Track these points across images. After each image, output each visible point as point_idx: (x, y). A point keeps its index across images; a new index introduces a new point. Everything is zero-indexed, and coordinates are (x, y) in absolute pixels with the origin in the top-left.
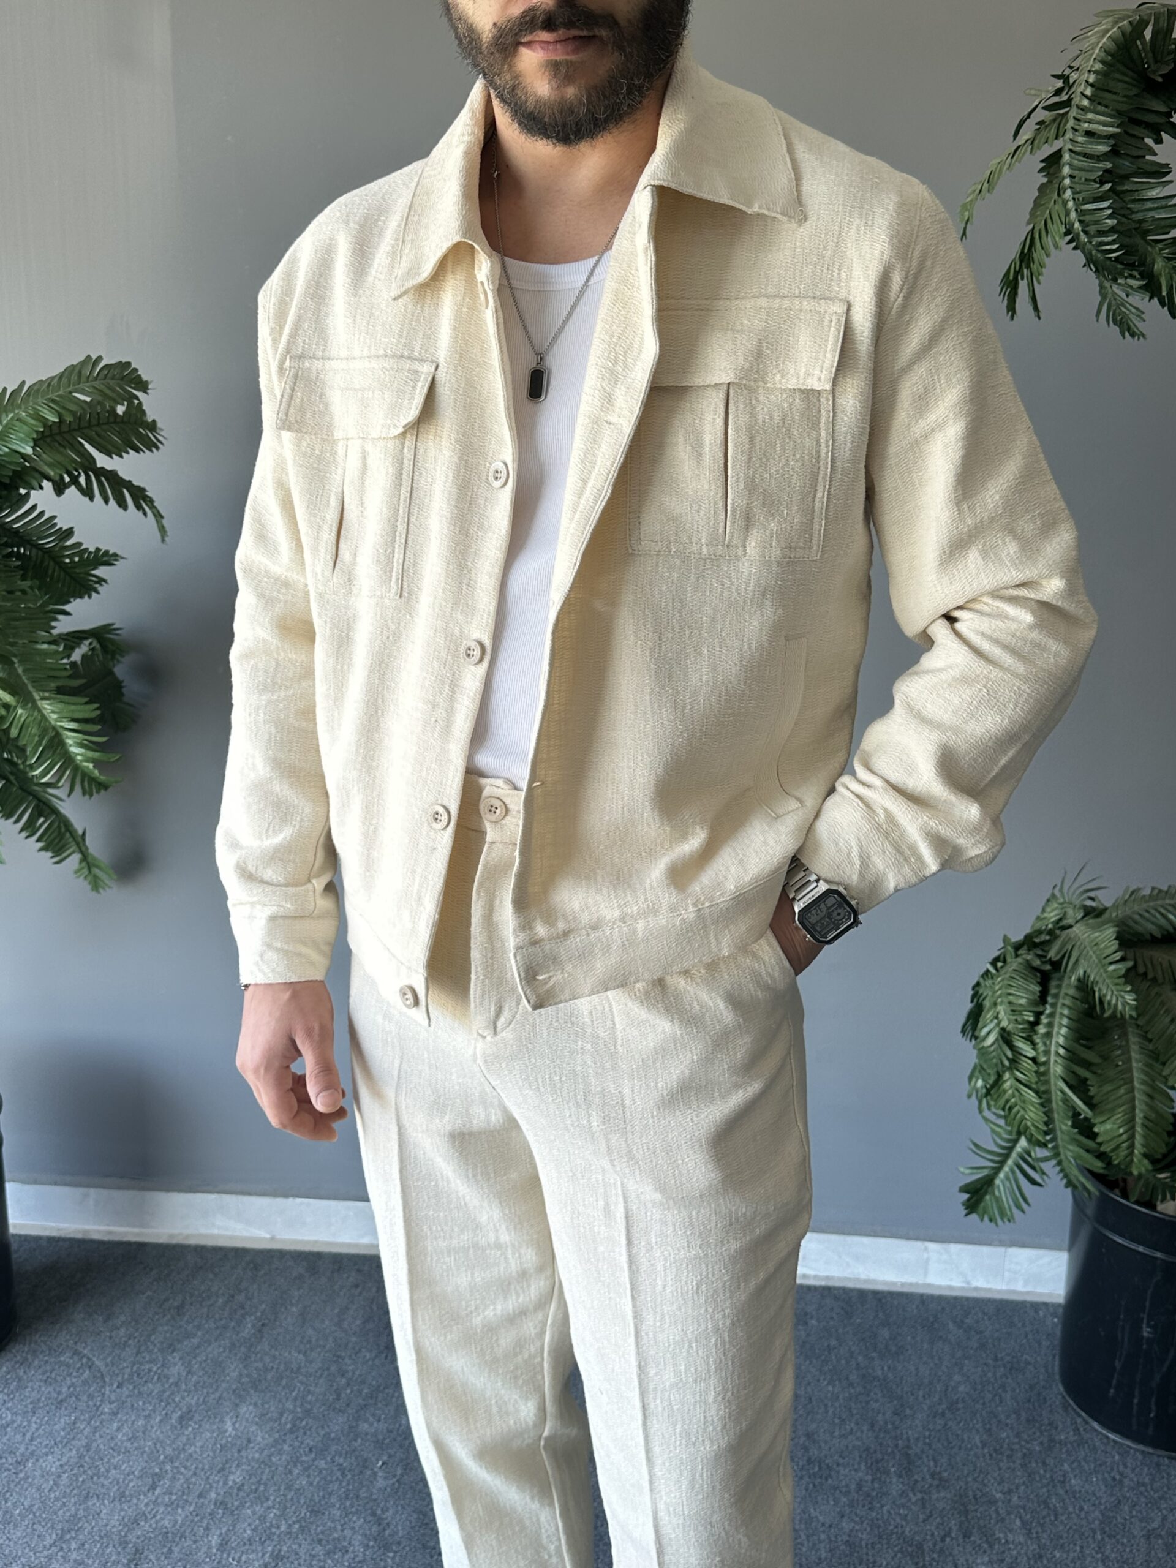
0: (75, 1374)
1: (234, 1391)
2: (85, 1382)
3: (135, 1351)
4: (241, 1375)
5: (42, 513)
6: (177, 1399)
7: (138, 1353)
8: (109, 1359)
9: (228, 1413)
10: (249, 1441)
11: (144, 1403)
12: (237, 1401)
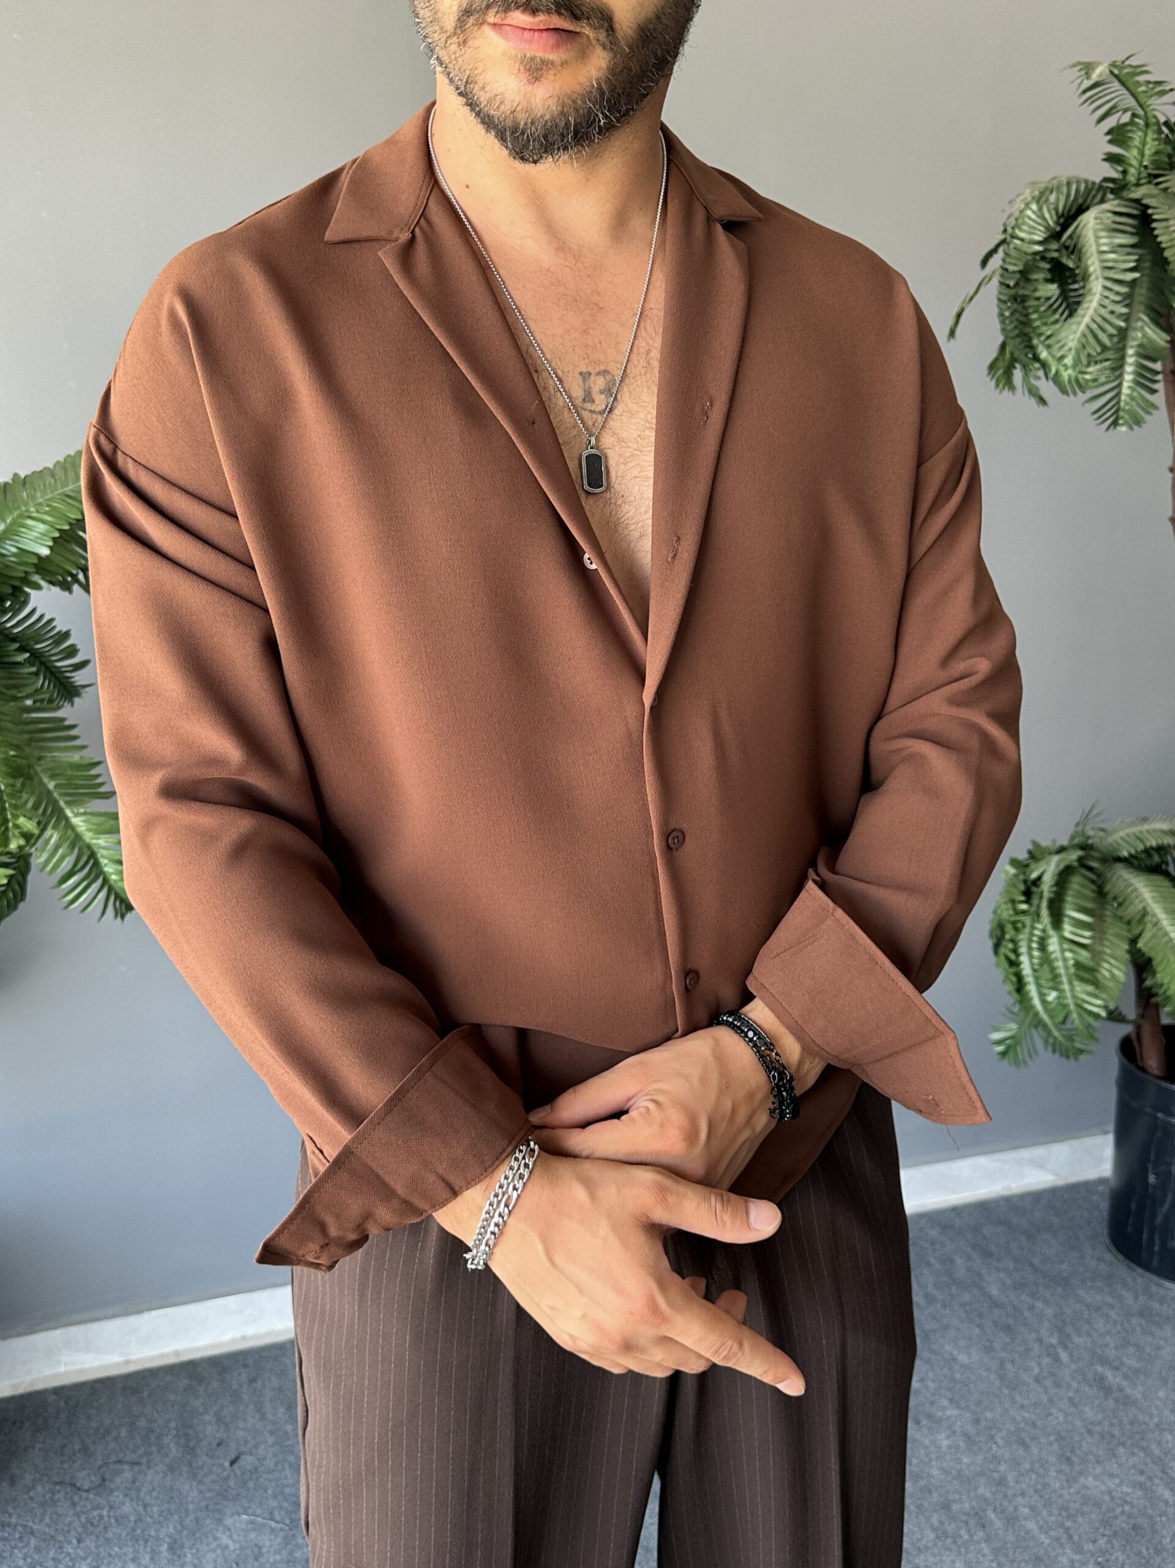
0: (20, 1545)
1: (207, 1507)
2: (38, 1549)
3: (68, 1503)
4: (201, 1492)
5: (42, 617)
6: (153, 1533)
7: (74, 1504)
8: (47, 1520)
9: (217, 1530)
10: (260, 1548)
11: (120, 1548)
12: (217, 1516)
